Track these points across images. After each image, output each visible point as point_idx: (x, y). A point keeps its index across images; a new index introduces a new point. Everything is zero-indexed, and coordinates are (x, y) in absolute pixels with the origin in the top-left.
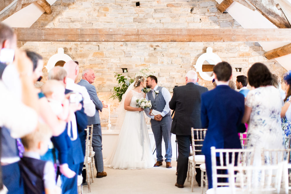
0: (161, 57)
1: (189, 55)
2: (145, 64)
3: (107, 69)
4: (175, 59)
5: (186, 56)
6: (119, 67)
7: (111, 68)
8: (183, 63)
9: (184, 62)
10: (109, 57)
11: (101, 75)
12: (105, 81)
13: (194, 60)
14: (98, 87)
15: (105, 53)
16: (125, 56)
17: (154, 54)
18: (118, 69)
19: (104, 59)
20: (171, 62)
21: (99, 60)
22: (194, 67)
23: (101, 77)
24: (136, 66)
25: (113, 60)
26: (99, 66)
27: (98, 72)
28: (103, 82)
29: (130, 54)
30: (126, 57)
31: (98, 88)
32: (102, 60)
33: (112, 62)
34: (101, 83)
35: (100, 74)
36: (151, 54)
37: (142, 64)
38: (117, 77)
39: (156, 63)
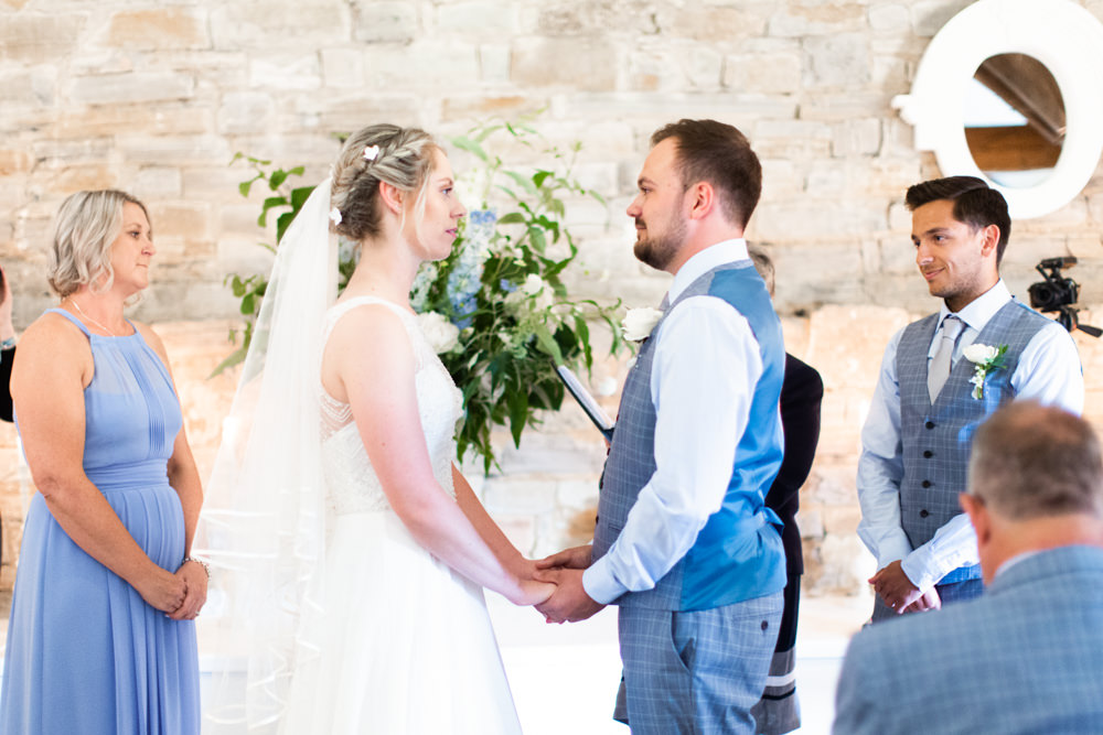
0: (642, 39)
1: (863, 19)
2: (514, 101)
3: (223, 143)
4: (751, 51)
5: (839, 26)
6: (312, 122)
7: (249, 135)
8: (808, 82)
9: (817, 78)
10: (239, 50)
11: (177, 187)
12: (207, 237)
13: (898, 55)
14: (155, 282)
15: (200, 14)
16: (361, 34)
17: (583, 17)
18: (308, 141)
19: (196, 60)
20: (715, 78)
21: (154, 74)
22: (898, 112)
23: (175, 203)
24: (448, 110)
25: (263, 72)
26: (159, 116)
27: (151, 166)
28: (192, 247)
29: (396, 19)
30: (370, 42)
31: (159, 287)
32: (178, 70)
33: (257, 89)
34: (180, 249)
35: (172, 181)
36: (557, 16)
37: (494, 94)
38: (263, 190)
39: (600, 88)
